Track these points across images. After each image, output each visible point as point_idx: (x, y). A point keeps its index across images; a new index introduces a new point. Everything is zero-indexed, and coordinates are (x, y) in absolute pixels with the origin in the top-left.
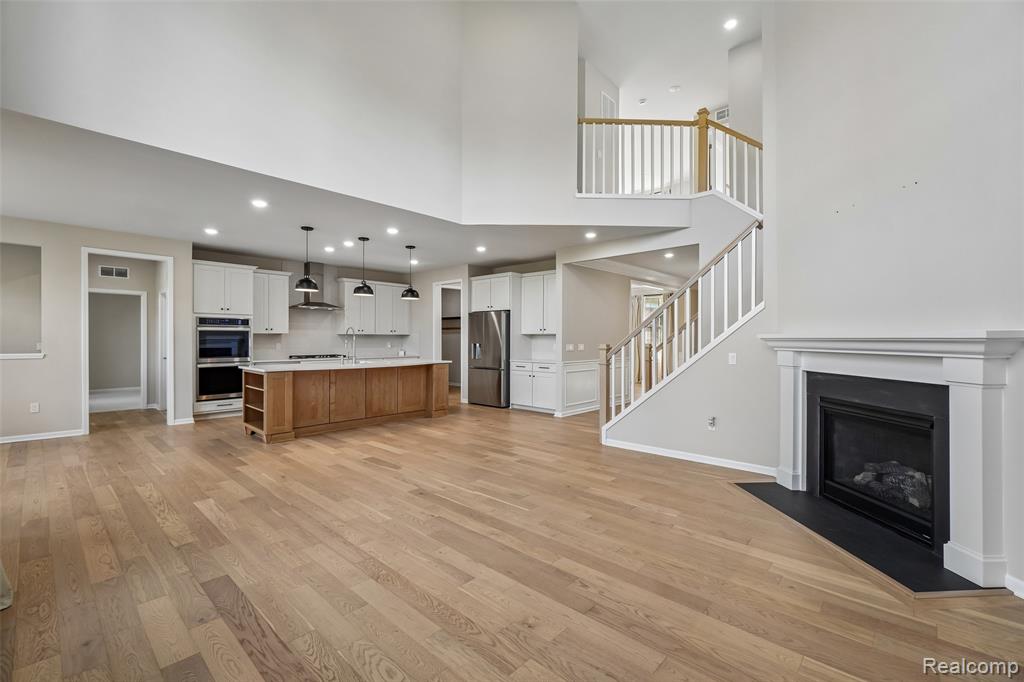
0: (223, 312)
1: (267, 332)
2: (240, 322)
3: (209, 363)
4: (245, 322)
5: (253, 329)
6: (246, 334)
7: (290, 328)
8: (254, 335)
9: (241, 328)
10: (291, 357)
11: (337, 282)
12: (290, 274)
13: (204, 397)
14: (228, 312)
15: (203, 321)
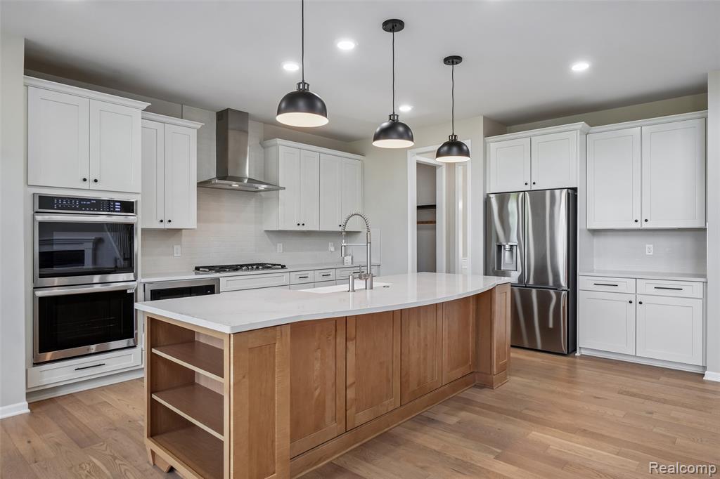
0: (85, 185)
1: (161, 226)
2: (118, 206)
3: (59, 287)
4: (128, 207)
5: (139, 220)
6: (130, 228)
7: (199, 220)
8: (143, 230)
9: (118, 218)
10: (197, 269)
11: (264, 147)
12: (199, 125)
13: (49, 356)
14: (94, 186)
15: (46, 202)
